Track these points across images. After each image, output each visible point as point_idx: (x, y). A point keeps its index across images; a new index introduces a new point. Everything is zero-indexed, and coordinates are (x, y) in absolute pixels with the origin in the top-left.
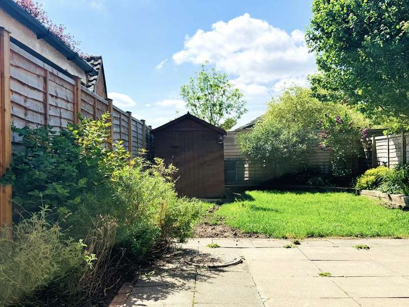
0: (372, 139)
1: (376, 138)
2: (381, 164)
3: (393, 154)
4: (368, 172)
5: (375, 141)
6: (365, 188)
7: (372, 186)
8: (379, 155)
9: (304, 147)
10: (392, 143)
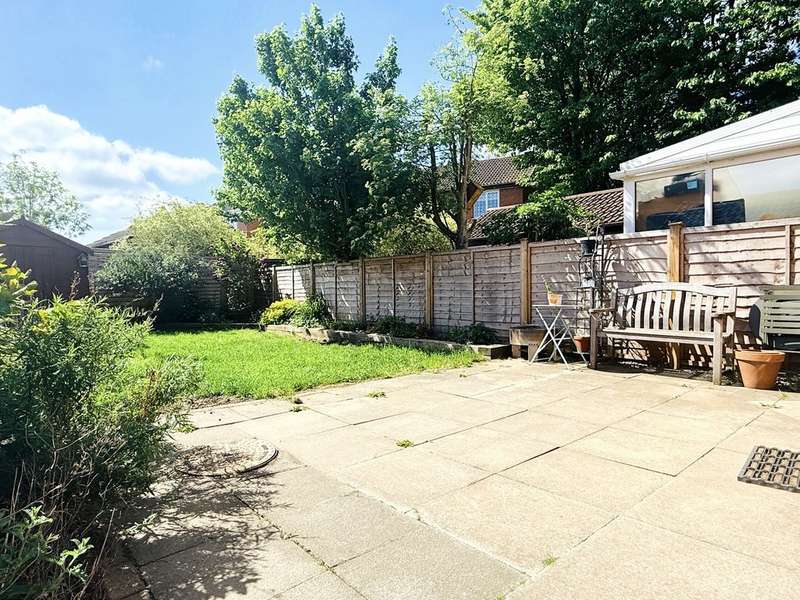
0: (272, 269)
1: (277, 268)
2: (284, 296)
3: (299, 285)
4: (273, 305)
5: (276, 271)
6: (272, 323)
7: (279, 320)
8: (280, 287)
9: (195, 276)
10: (297, 273)
